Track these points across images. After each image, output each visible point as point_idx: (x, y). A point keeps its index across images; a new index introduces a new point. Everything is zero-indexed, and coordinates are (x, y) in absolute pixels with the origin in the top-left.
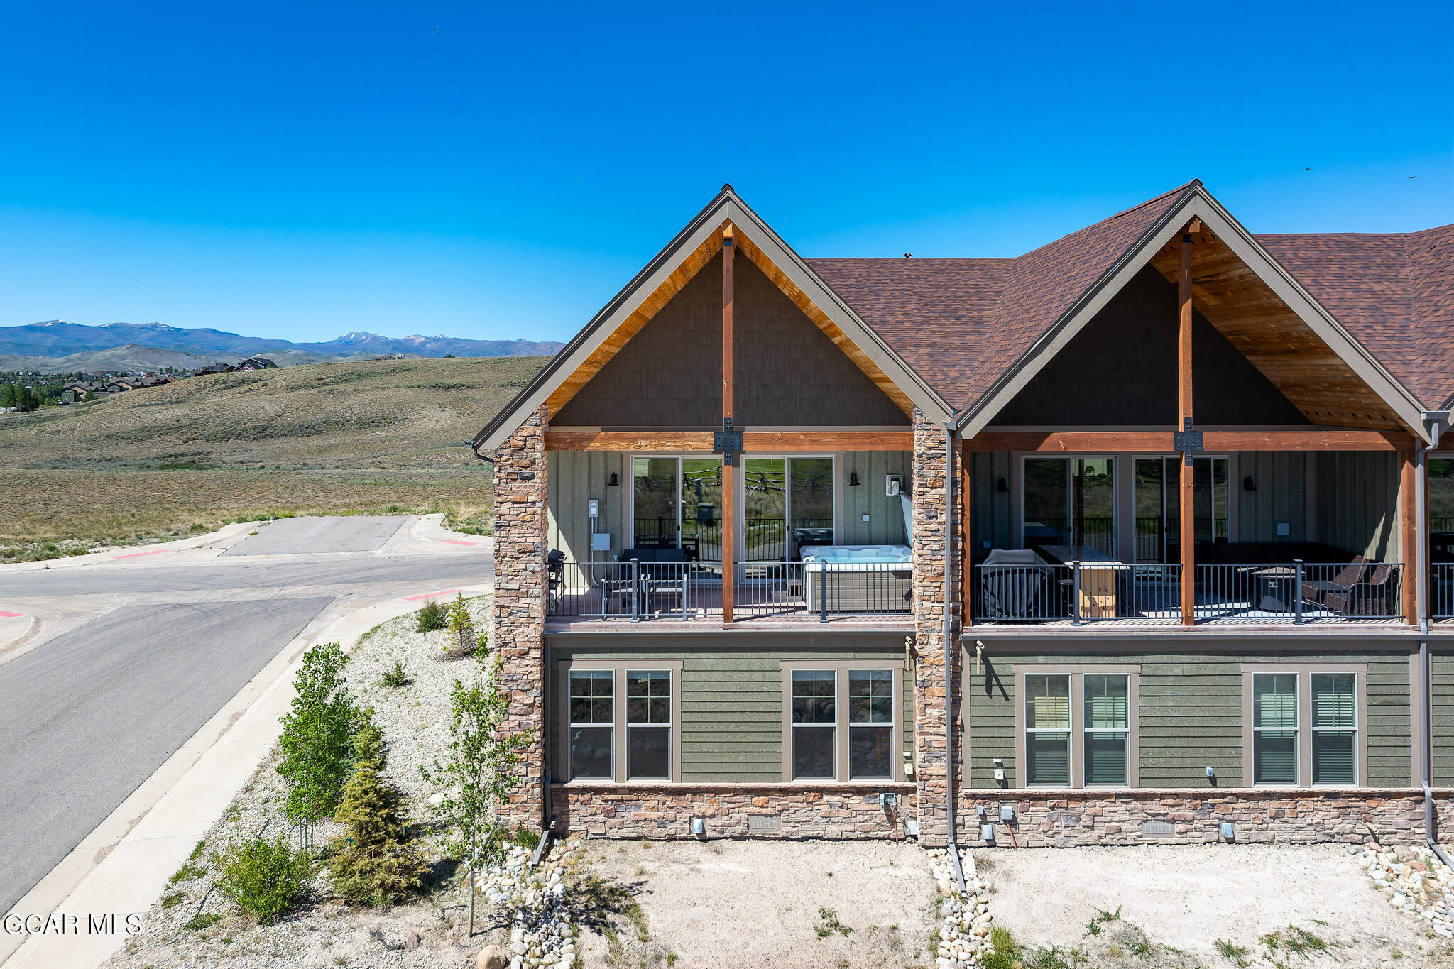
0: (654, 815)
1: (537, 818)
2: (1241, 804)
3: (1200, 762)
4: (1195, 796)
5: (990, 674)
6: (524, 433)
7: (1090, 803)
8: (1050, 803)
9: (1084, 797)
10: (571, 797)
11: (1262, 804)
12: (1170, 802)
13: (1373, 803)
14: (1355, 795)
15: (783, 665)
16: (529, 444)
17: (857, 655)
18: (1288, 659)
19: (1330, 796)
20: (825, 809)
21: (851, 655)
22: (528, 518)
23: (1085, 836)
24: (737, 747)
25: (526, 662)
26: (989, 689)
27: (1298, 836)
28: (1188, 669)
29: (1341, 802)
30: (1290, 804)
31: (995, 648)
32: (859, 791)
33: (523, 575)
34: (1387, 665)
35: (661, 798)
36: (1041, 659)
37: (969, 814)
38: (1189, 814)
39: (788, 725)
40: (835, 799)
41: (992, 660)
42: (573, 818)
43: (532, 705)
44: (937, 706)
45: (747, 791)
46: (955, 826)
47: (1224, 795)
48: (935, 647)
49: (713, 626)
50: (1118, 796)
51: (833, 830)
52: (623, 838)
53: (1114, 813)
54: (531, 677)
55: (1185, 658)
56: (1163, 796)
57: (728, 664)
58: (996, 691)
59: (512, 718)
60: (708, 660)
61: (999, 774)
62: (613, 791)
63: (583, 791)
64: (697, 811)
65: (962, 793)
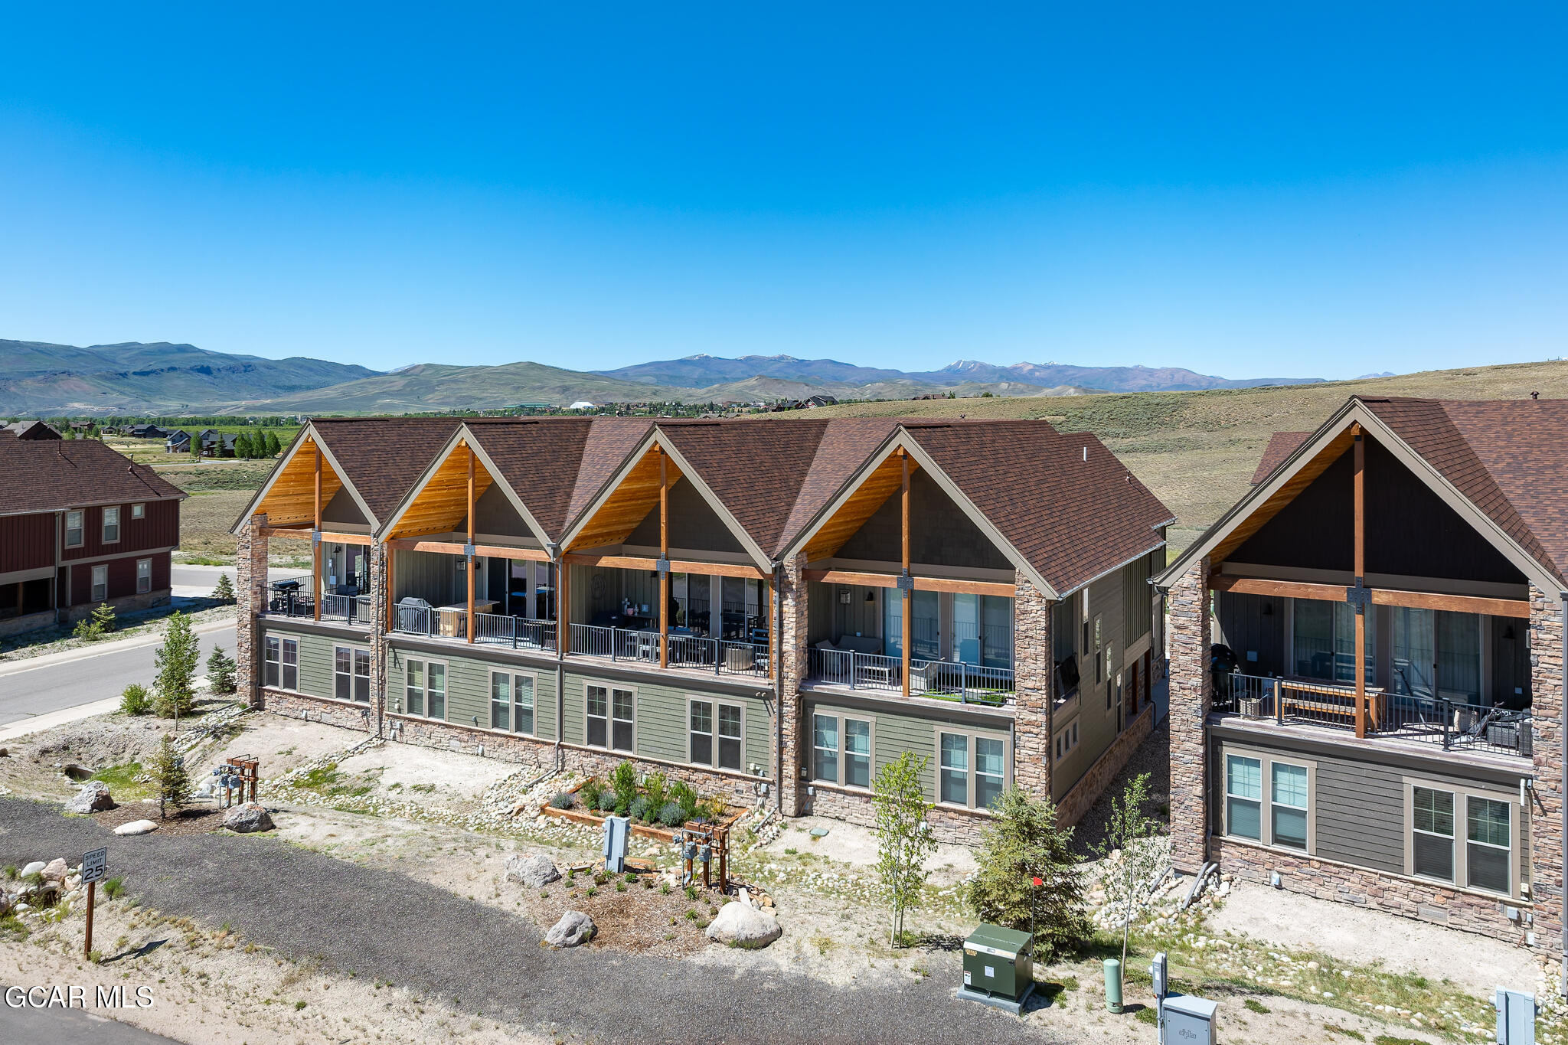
0: (291, 706)
1: (249, 699)
2: (486, 737)
3: (471, 713)
4: (469, 730)
5: (395, 657)
6: (246, 528)
7: (430, 726)
8: (415, 724)
9: (427, 723)
10: (266, 693)
11: (495, 738)
12: (459, 731)
13: (538, 746)
14: (532, 740)
15: (333, 643)
16: (247, 533)
17: (358, 642)
18: (507, 666)
19: (521, 739)
20: (346, 713)
21: (356, 642)
23: (427, 743)
24: (318, 680)
25: (246, 630)
26: (395, 665)
27: (508, 757)
28: (468, 665)
29: (526, 743)
30: (505, 740)
31: (394, 645)
32: (358, 707)
34: (546, 674)
35: (293, 699)
36: (413, 652)
37: (386, 723)
38: (466, 738)
39: (335, 672)
40: (349, 710)
41: (396, 650)
42: (266, 703)
43: (249, 649)
45: (321, 701)
46: (381, 728)
47: (479, 731)
48: (375, 641)
49: (311, 622)
50: (440, 724)
51: (349, 725)
52: (282, 715)
53: (439, 732)
54: (248, 636)
55: (466, 660)
56: (456, 728)
57: (316, 641)
58: (397, 665)
59: (242, 654)
60: (309, 638)
61: (396, 706)
62: (278, 693)
63: (269, 691)
64: (304, 707)
65: (385, 712)
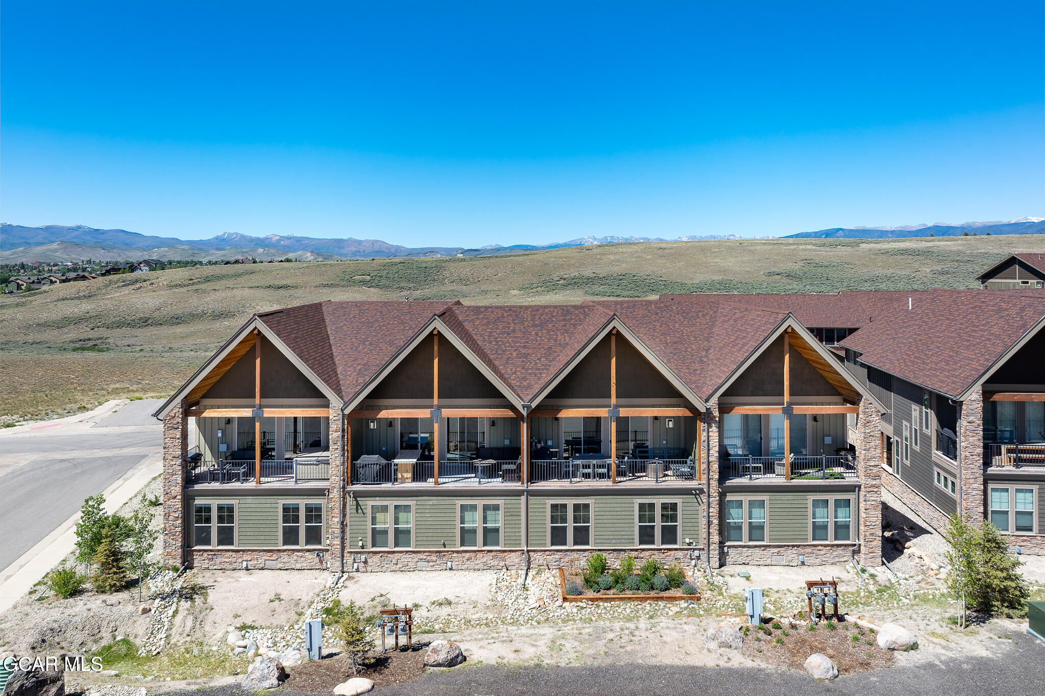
0: (228, 560)
1: (180, 561)
2: (455, 555)
3: (439, 539)
4: (437, 552)
5: (358, 505)
6: (174, 411)
7: (396, 555)
8: (380, 555)
9: (394, 552)
10: (195, 553)
11: (464, 554)
12: (427, 554)
13: (506, 554)
14: (499, 551)
15: (279, 501)
16: (177, 415)
17: (308, 497)
18: (474, 498)
19: (489, 551)
20: (295, 558)
21: (306, 497)
22: (176, 444)
23: (393, 568)
24: (261, 533)
25: (175, 501)
26: (357, 511)
27: (476, 567)
28: (435, 502)
29: (493, 554)
30: (473, 555)
31: (357, 495)
32: (308, 551)
33: (174, 466)
34: (512, 500)
35: (231, 553)
36: (378, 498)
37: (349, 559)
38: (435, 559)
39: (281, 524)
40: (299, 554)
41: (358, 499)
42: (196, 561)
43: (178, 517)
44: (336, 517)
45: (264, 551)
46: (343, 564)
47: (448, 551)
48: (335, 494)
49: (251, 486)
50: (407, 552)
51: (298, 566)
52: (215, 569)
53: (405, 558)
54: (177, 506)
55: (434, 498)
56: (424, 552)
57: (257, 501)
58: (360, 511)
59: (170, 522)
60: (249, 499)
61: (360, 544)
62: (211, 551)
63: (200, 551)
64: (244, 558)
65: (347, 550)
